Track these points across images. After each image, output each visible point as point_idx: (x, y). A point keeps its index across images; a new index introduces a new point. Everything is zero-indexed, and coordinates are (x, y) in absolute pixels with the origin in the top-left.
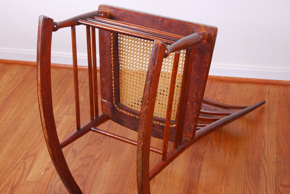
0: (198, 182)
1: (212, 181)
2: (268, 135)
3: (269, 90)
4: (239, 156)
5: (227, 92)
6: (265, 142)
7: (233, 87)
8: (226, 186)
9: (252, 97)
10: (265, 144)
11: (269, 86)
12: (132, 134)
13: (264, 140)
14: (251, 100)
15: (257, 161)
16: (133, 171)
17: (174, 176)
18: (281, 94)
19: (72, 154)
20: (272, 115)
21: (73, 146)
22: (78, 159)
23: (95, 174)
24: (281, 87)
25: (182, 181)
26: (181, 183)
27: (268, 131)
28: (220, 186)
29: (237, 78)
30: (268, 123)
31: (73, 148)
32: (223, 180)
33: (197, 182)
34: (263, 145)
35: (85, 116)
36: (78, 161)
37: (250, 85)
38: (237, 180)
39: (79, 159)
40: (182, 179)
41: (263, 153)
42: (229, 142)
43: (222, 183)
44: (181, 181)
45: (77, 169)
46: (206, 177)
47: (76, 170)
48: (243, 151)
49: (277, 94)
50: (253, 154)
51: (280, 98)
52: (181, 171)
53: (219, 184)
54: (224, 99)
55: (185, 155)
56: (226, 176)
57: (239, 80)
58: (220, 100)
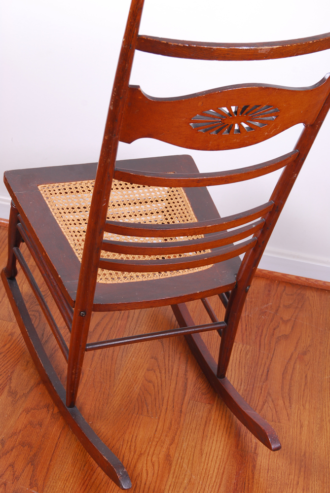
0: (253, 478)
1: (278, 477)
4: (325, 433)
5: (300, 306)
7: (310, 298)
8: (305, 490)
12: (125, 371)
16: (129, 443)
17: (207, 461)
19: (9, 398)
21: (11, 383)
22: (21, 410)
23: (55, 443)
25: (223, 473)
26: (220, 477)
28: (294, 489)
29: (318, 281)
31: (10, 387)
32: (299, 478)
33: (251, 477)
36: (21, 414)
38: (324, 479)
39: (24, 411)
40: (222, 469)
42: (307, 404)
43: (298, 483)
44: (221, 471)
45: (20, 431)
46: (267, 468)
47: (18, 431)
52: (220, 453)
53: (292, 485)
54: (296, 319)
55: (227, 421)
56: (305, 471)
57: (322, 286)
58: (287, 321)
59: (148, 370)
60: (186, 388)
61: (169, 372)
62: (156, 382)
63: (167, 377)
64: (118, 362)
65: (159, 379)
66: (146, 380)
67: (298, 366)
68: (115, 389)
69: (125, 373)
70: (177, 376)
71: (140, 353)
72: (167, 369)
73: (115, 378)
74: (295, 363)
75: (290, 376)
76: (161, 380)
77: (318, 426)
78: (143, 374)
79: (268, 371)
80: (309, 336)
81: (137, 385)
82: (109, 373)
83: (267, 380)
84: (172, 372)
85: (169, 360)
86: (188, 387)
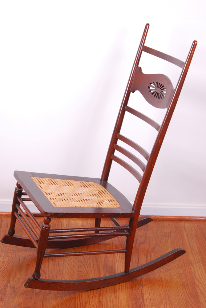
0: (144, 304)
1: (156, 302)
2: (195, 262)
3: (184, 226)
5: (146, 229)
6: (194, 268)
8: (171, 305)
9: (171, 232)
10: (194, 270)
11: (183, 222)
12: (67, 269)
13: (192, 266)
14: (170, 234)
15: (191, 283)
16: (79, 299)
17: (119, 301)
18: (196, 228)
19: (11, 290)
20: (193, 246)
21: (10, 283)
22: (19, 294)
23: (42, 305)
24: (194, 222)
25: (129, 304)
26: (128, 306)
27: (194, 258)
28: (165, 305)
30: (192, 252)
31: (10, 285)
32: (166, 300)
33: (143, 304)
34: (193, 271)
35: (12, 256)
36: (20, 296)
37: (166, 222)
38: (178, 299)
39: (21, 294)
40: (128, 303)
41: (195, 277)
43: (166, 303)
44: (128, 304)
45: (22, 302)
46: (149, 299)
47: (21, 303)
48: (177, 276)
49: (192, 228)
50: (186, 277)
51: (196, 231)
52: (125, 296)
53: (164, 304)
54: (145, 234)
56: (168, 297)
57: (154, 218)
58: (142, 236)
59: (78, 267)
60: (100, 271)
61: (89, 266)
62: (84, 271)
63: (89, 268)
64: (62, 266)
65: (85, 270)
66: (79, 271)
67: (153, 254)
68: (64, 278)
69: (67, 270)
70: (94, 267)
71: (72, 261)
72: (88, 265)
73: (62, 273)
74: (151, 253)
75: (150, 259)
76: (86, 270)
77: (169, 278)
78: (76, 269)
79: (138, 259)
80: (154, 241)
81: (75, 274)
82: (59, 271)
83: (139, 262)
84: (91, 266)
85: (87, 261)
86: (101, 271)
